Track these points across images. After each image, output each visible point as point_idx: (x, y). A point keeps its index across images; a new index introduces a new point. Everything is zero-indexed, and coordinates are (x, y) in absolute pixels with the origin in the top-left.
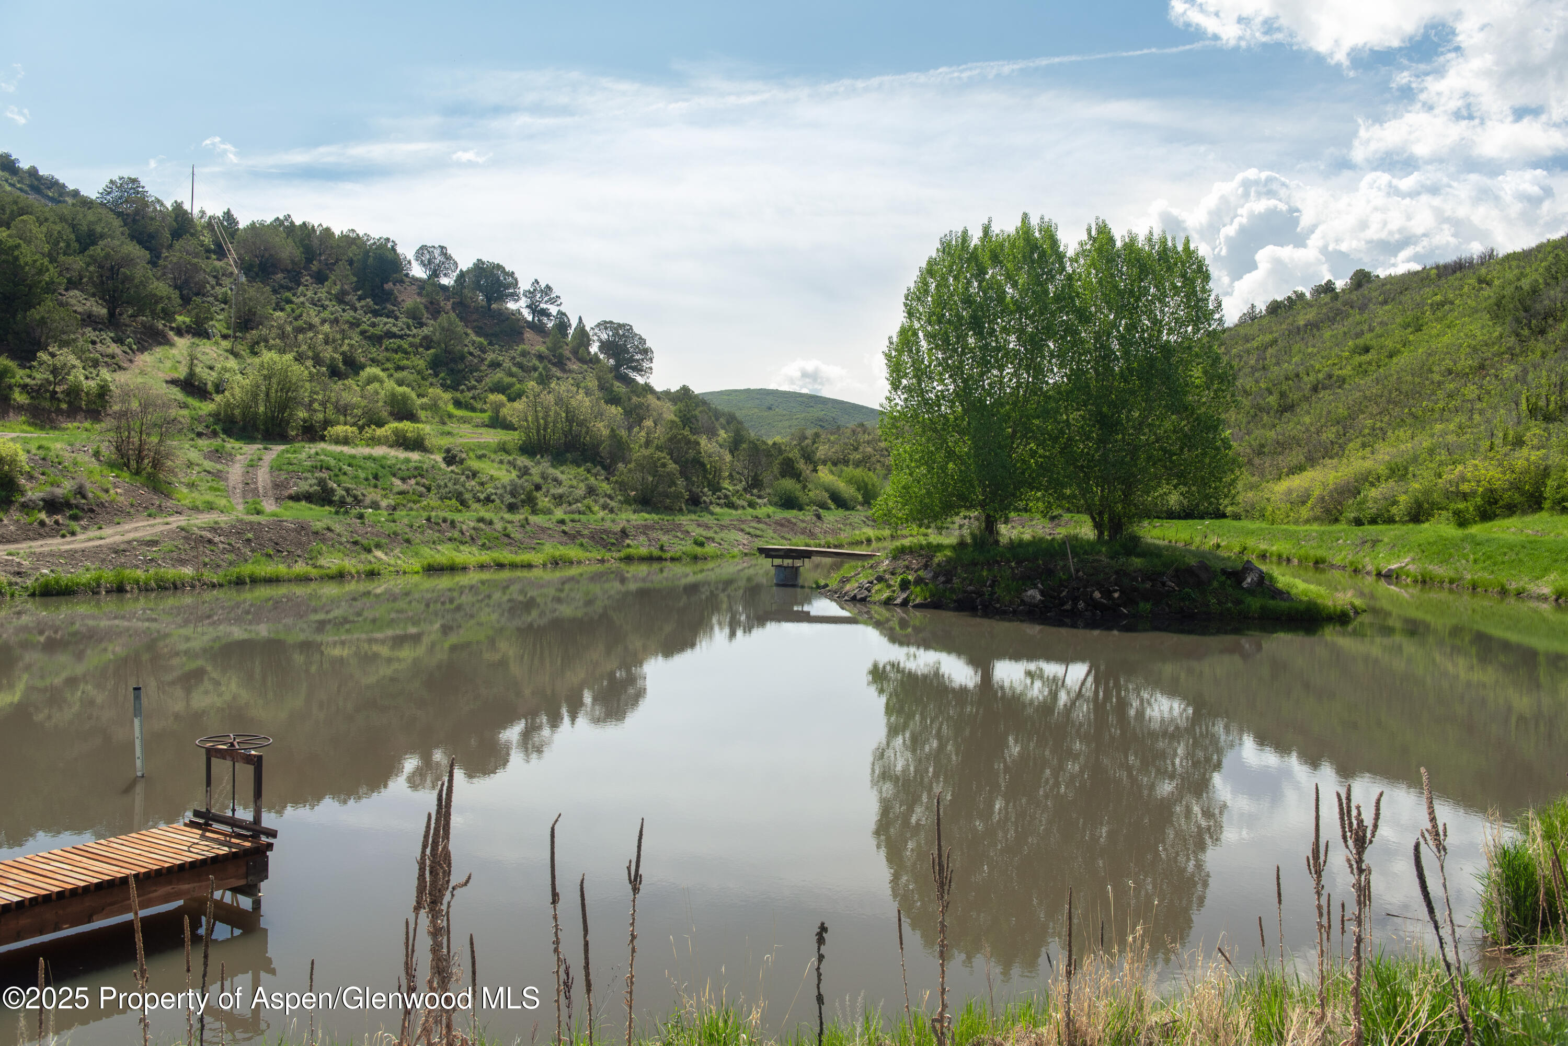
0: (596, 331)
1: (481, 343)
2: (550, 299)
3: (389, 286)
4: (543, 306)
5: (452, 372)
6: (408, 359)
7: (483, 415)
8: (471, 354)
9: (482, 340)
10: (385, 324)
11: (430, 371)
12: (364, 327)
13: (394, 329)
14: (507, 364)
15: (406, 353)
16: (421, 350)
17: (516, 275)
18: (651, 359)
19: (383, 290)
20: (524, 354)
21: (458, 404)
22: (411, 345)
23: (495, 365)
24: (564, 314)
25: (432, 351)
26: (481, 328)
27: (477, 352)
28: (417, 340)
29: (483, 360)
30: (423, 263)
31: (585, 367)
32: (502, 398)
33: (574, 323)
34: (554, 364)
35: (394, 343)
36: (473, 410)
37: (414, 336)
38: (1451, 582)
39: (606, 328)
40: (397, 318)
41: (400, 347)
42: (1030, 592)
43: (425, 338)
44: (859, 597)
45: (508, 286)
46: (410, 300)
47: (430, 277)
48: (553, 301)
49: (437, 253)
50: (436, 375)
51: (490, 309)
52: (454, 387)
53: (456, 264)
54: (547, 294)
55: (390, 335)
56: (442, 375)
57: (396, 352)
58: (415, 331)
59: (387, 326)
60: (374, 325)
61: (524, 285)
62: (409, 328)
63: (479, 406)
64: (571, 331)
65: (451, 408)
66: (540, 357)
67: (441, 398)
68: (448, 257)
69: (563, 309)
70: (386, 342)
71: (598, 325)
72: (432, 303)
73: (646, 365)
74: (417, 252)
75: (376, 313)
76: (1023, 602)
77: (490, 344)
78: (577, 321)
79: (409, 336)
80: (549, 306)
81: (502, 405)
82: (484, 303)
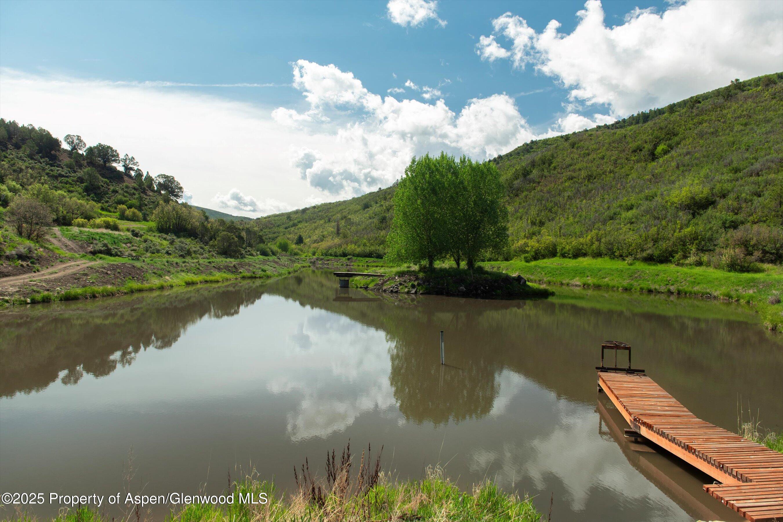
0: (158, 178)
1: (106, 182)
2: (134, 163)
3: (53, 152)
4: (130, 166)
5: (95, 194)
6: (73, 187)
7: (115, 214)
8: (103, 186)
9: (106, 180)
10: (58, 170)
11: (85, 193)
12: (47, 171)
13: (63, 173)
14: (120, 191)
15: (71, 184)
16: (78, 183)
17: (118, 152)
18: (182, 192)
19: (51, 154)
20: (127, 187)
21: (102, 209)
22: (73, 181)
23: (115, 192)
24: (140, 170)
25: (85, 184)
26: (104, 174)
27: (105, 186)
28: (75, 179)
29: (109, 189)
30: (69, 143)
31: (155, 194)
32: (124, 206)
33: (145, 174)
34: (142, 192)
35: (65, 179)
36: (110, 211)
37: (73, 177)
38: (540, 281)
39: (162, 177)
40: (62, 168)
41: (67, 181)
42: (461, 288)
43: (79, 178)
44: (394, 291)
45: (113, 156)
46: (66, 160)
47: (72, 150)
48: (134, 164)
49: (75, 139)
50: (89, 195)
51: (105, 166)
52: (99, 201)
53: (85, 144)
54: (132, 161)
55: (61, 176)
56: (92, 195)
57: (66, 183)
58: (73, 174)
59: (59, 171)
60: (52, 170)
61: (122, 156)
62: (70, 173)
63: (112, 210)
64: (143, 178)
65: (100, 211)
66: (134, 189)
67: (95, 206)
68: (81, 141)
69: (140, 168)
70: (60, 179)
71: (159, 176)
72: (77, 162)
73: (180, 194)
74: (66, 137)
75: (52, 165)
76: (459, 291)
77: (110, 182)
78: (146, 173)
79: (71, 176)
80: (134, 166)
81: (125, 210)
82: (103, 163)
